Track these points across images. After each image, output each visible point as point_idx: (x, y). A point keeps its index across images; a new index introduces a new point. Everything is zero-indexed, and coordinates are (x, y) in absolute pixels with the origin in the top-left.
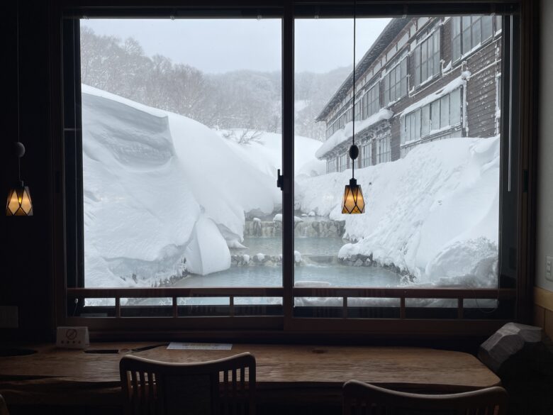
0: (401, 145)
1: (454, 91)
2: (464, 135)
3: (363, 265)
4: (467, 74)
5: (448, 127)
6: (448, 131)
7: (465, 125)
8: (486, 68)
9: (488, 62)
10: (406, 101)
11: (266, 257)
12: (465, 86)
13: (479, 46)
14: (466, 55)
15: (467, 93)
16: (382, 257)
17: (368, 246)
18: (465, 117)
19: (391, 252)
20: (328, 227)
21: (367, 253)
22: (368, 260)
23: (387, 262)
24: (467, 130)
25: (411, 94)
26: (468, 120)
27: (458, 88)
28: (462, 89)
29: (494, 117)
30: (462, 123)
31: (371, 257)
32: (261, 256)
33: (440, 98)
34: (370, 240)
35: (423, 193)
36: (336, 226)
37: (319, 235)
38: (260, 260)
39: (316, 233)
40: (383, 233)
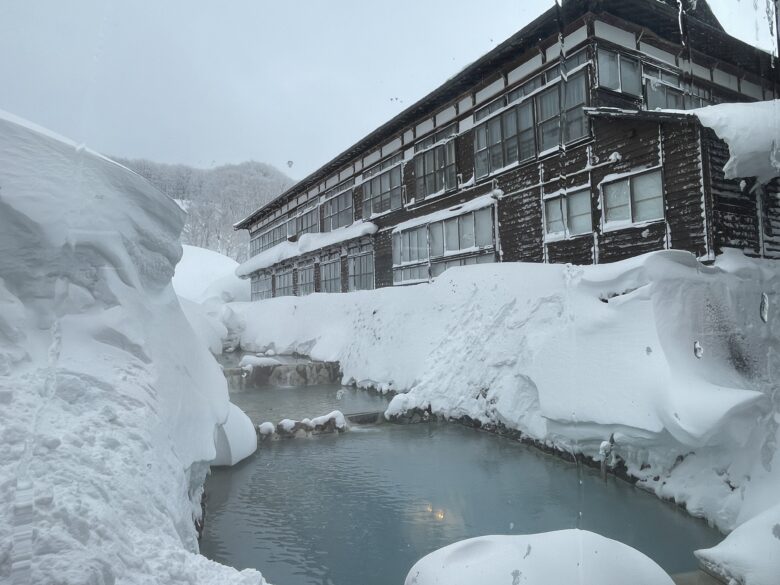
0: (395, 266)
1: (483, 209)
2: (497, 259)
3: (422, 421)
4: (499, 193)
5: (474, 249)
6: (475, 253)
7: (499, 248)
8: (525, 189)
9: (529, 183)
10: (402, 215)
11: (296, 424)
12: (496, 205)
13: (516, 164)
14: (497, 172)
15: (499, 213)
16: (447, 408)
17: (425, 396)
18: (498, 239)
19: (462, 401)
20: (318, 371)
21: (424, 405)
22: (426, 413)
23: (456, 414)
24: (501, 253)
25: (410, 207)
26: (503, 243)
27: (488, 207)
28: (493, 209)
29: (541, 242)
30: (495, 246)
31: (429, 409)
32: (288, 423)
33: (458, 216)
34: (425, 387)
35: (492, 326)
36: (328, 368)
37: (306, 382)
38: (289, 430)
39: (302, 380)
40: (441, 376)
